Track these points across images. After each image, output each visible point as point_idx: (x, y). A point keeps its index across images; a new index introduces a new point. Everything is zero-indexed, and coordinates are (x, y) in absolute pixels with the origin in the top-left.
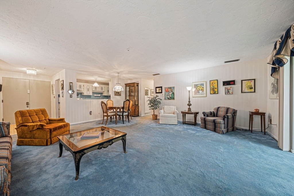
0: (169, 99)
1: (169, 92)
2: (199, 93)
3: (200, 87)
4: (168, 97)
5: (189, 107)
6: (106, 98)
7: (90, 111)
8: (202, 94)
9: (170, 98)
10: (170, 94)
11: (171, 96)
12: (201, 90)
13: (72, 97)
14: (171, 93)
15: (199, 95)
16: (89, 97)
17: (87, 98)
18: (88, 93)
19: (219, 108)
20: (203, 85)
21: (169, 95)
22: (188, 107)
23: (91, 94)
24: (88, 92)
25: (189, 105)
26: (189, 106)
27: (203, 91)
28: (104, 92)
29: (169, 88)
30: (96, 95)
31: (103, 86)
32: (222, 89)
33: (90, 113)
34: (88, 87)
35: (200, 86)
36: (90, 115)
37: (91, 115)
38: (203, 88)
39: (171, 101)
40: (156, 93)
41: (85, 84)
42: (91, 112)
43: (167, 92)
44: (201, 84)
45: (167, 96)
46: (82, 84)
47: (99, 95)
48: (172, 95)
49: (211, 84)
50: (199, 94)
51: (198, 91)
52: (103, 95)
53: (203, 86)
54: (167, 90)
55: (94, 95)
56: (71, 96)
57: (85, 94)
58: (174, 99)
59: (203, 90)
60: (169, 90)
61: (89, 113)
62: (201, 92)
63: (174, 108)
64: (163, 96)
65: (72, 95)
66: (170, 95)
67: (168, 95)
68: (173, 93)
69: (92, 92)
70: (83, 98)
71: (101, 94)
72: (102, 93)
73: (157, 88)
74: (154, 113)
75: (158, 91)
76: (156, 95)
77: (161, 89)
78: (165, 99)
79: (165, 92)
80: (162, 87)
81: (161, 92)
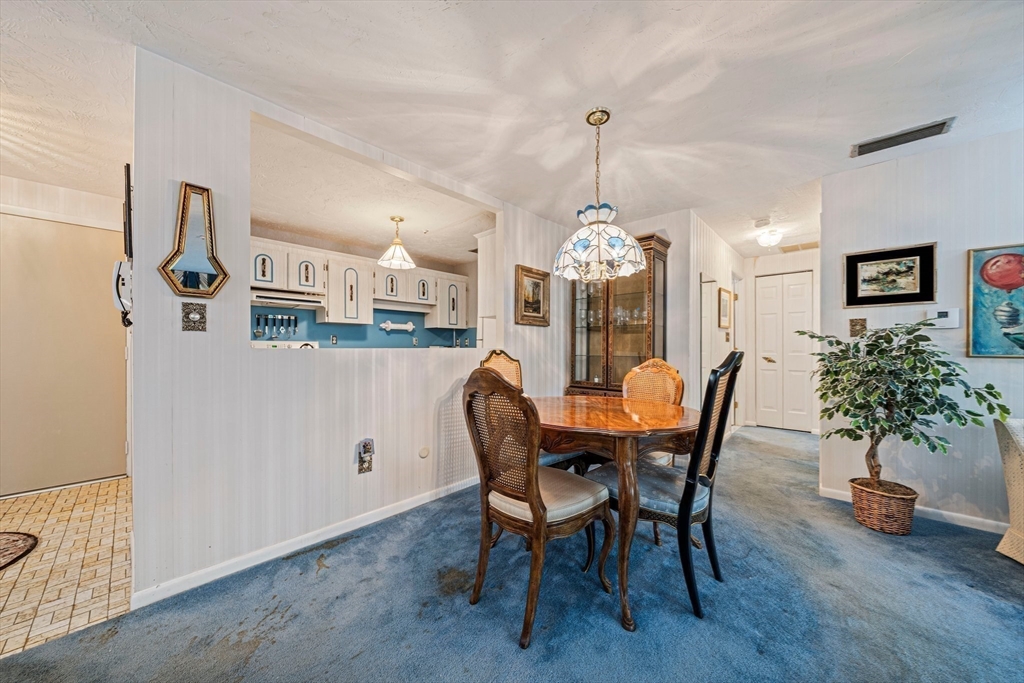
6: (440, 341)
7: (359, 438)
13: (200, 326)
16: (353, 333)
17: (346, 338)
18: (351, 313)
23: (366, 318)
24: (351, 305)
28: (432, 306)
30: (390, 326)
31: (430, 275)
33: (362, 461)
34: (351, 279)
36: (361, 471)
37: (369, 469)
41: (334, 257)
42: (367, 447)
43: (1010, 287)
45: (1013, 319)
46: (317, 256)
47: (410, 327)
52: (428, 325)
54: (1006, 275)
55: (383, 326)
56: (195, 316)
57: (334, 316)
61: (352, 455)
64: (955, 320)
65: (202, 310)
69: (372, 306)
70: (325, 342)
71: (417, 318)
72: (423, 315)
73: (859, 265)
74: (878, 473)
75: (874, 287)
76: (852, 321)
77: (917, 271)
78: (976, 347)
79: (977, 290)
80: (926, 254)
81: (926, 293)
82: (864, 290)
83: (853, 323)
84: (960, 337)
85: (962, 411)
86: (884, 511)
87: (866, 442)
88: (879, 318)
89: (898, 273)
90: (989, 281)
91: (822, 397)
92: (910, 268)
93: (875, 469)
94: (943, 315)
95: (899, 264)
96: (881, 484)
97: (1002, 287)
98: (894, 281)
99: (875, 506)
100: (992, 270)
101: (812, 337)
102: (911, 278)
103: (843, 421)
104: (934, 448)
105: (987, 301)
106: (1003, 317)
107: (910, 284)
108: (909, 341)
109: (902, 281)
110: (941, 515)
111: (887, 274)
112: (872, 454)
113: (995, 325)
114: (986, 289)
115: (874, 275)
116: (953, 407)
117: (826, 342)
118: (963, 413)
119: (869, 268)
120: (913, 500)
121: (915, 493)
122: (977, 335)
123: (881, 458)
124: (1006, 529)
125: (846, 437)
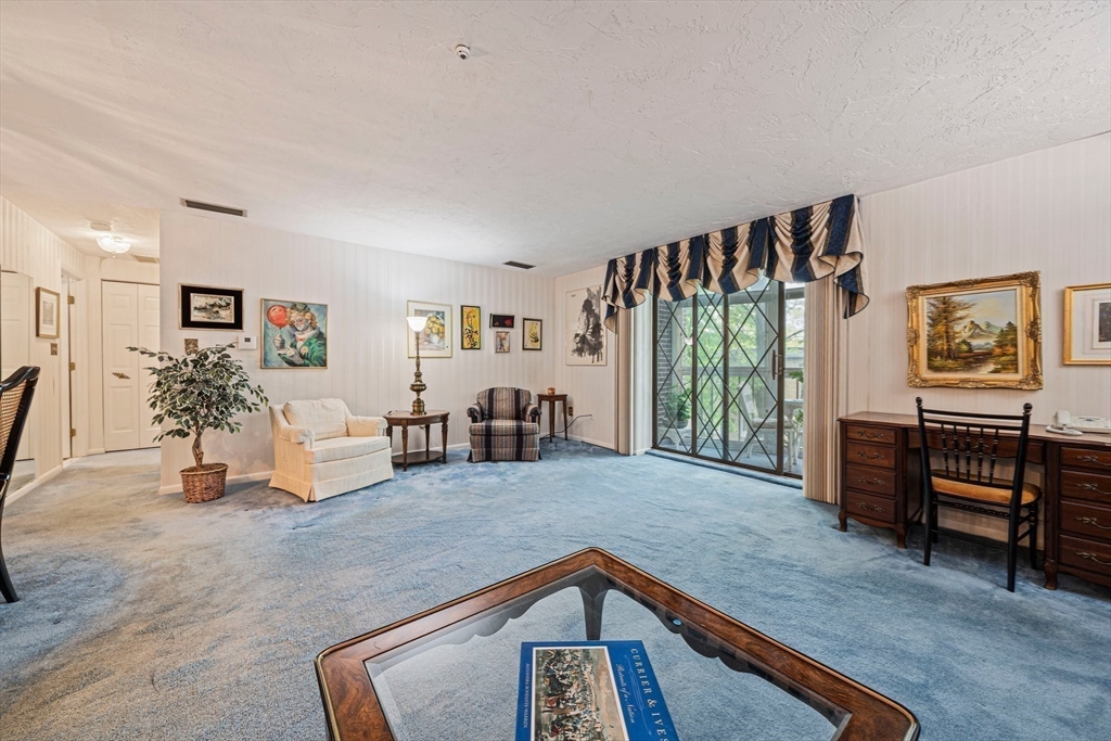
0: (292, 364)
1: (292, 325)
2: (430, 342)
3: (433, 322)
4: (290, 352)
5: (415, 398)
8: (439, 349)
9: (297, 360)
10: (299, 336)
11: (305, 350)
12: (438, 334)
14: (309, 333)
15: (431, 349)
19: (492, 391)
20: (443, 318)
21: (293, 346)
22: (414, 396)
25: (418, 388)
26: (418, 391)
27: (442, 337)
29: (294, 306)
32: (489, 335)
35: (434, 319)
38: (443, 325)
39: (310, 374)
40: (187, 322)
43: (281, 326)
44: (438, 313)
45: (282, 345)
48: (315, 344)
49: (465, 316)
50: (430, 346)
51: (428, 335)
53: (442, 321)
54: (279, 318)
58: (324, 364)
59: (443, 333)
60: (295, 316)
62: (435, 339)
63: (340, 410)
64: (254, 344)
66: (299, 344)
67: (287, 345)
68: (321, 336)
73: (192, 295)
74: (201, 459)
75: (204, 314)
76: (186, 340)
77: (232, 306)
78: (265, 363)
79: (266, 325)
80: (238, 295)
81: (238, 324)
82: (196, 316)
83: (188, 342)
84: (257, 356)
85: (249, 403)
86: (204, 485)
87: (193, 436)
88: (207, 340)
89: (220, 306)
90: (271, 320)
91: (151, 405)
92: (228, 304)
93: (199, 457)
94: (248, 340)
95: (221, 299)
96: (203, 467)
97: (278, 325)
98: (217, 312)
99: (197, 484)
100: (273, 314)
101: (143, 353)
102: (228, 312)
103: (171, 423)
104: (232, 431)
105: (270, 332)
106: (278, 344)
107: (227, 316)
108: (219, 358)
109: (223, 313)
110: (248, 478)
111: (213, 306)
112: (197, 445)
113: (274, 349)
114: (270, 325)
115: (203, 305)
116: (243, 401)
117: (156, 358)
118: (250, 405)
119: (199, 299)
120: (225, 471)
121: (224, 465)
122: (265, 354)
123: (204, 447)
124: (271, 475)
125: (177, 437)
